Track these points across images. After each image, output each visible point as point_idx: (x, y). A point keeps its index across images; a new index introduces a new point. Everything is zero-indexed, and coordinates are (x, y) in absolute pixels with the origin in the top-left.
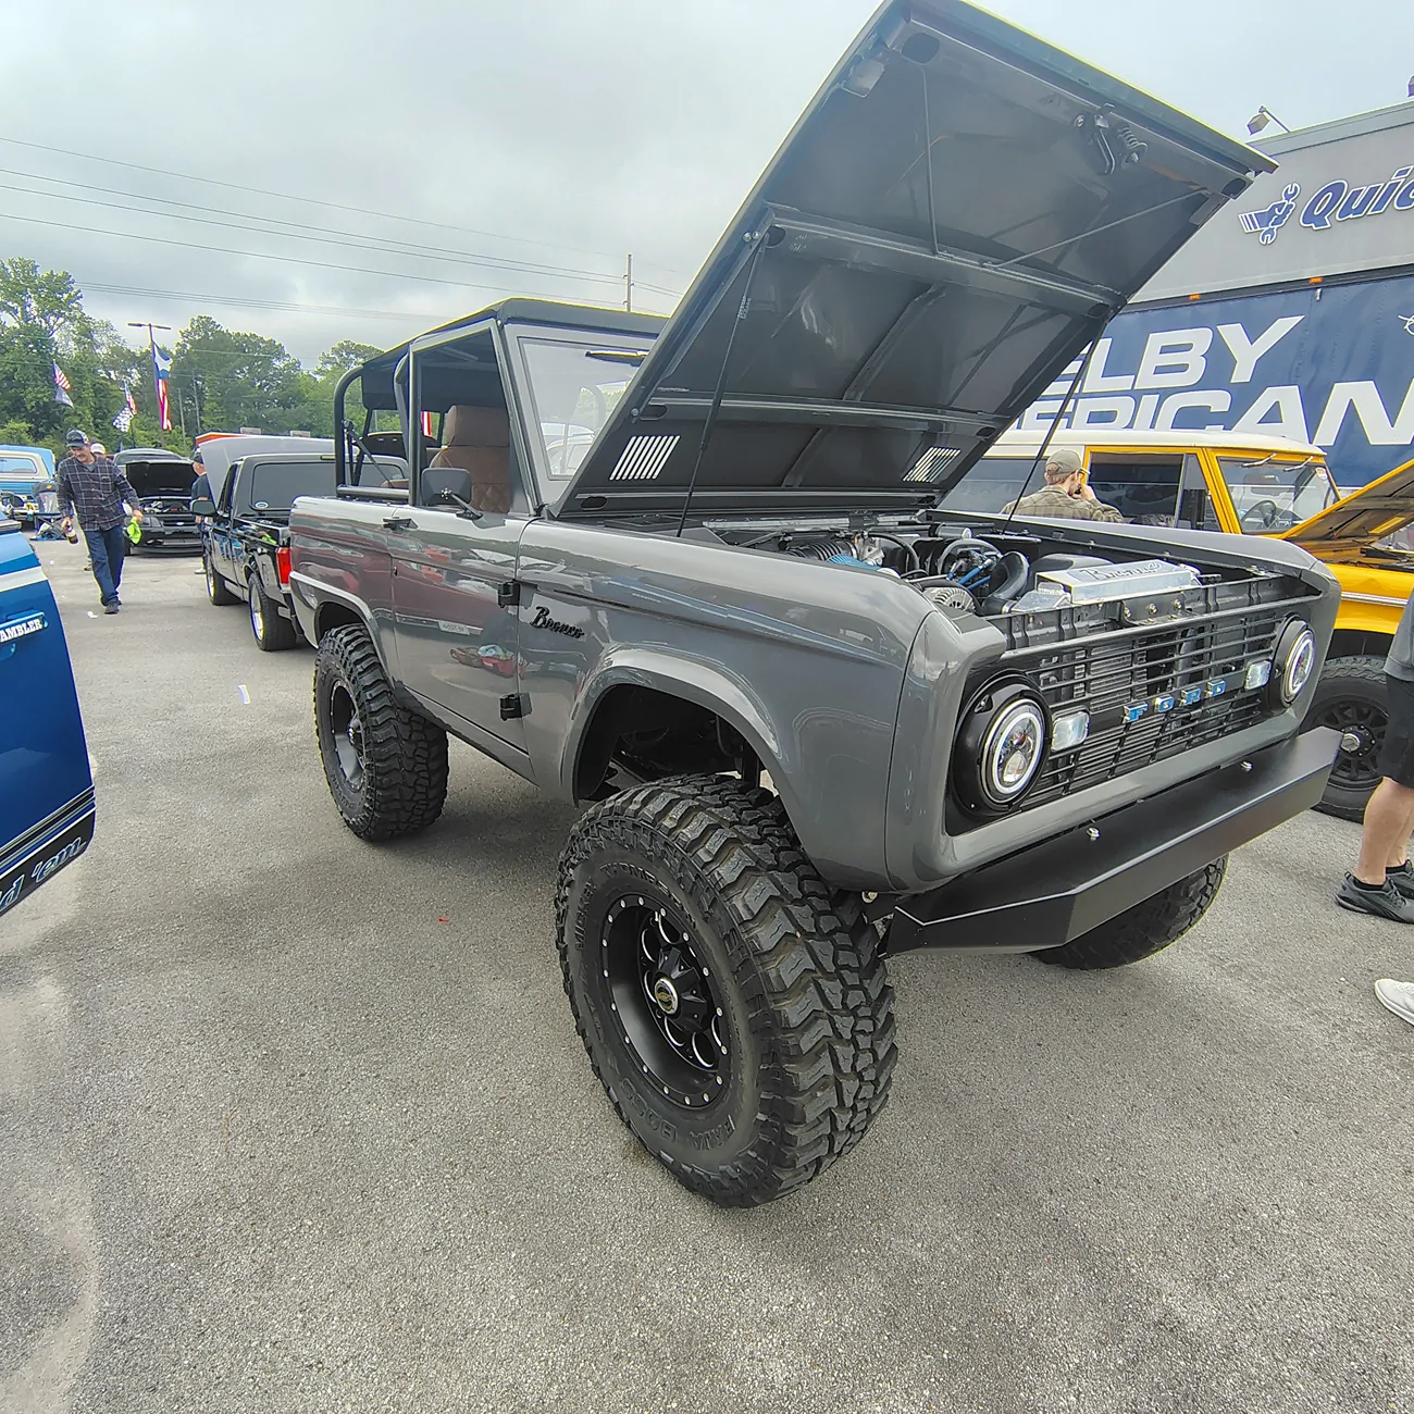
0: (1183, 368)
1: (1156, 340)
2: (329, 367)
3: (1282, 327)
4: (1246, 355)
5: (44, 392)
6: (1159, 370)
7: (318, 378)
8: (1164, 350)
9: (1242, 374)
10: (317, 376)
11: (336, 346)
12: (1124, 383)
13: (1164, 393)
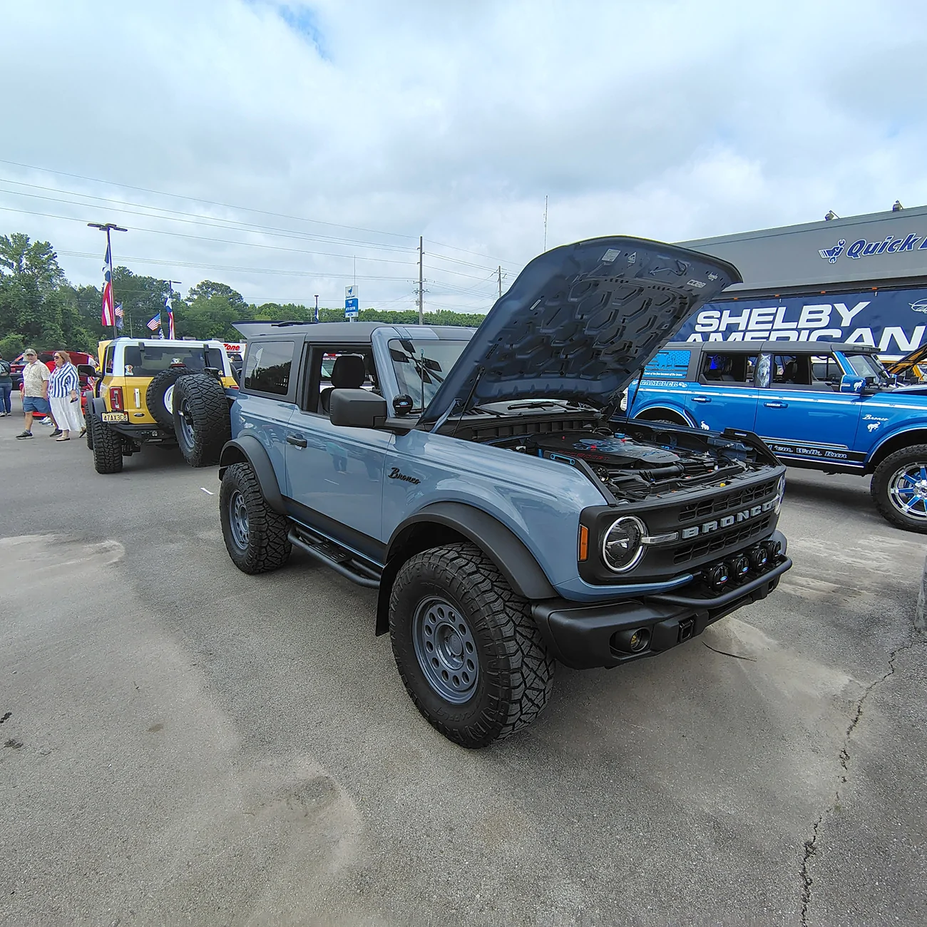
0: (820, 320)
1: (806, 309)
2: (195, 297)
3: (862, 306)
4: (847, 316)
5: (32, 315)
6: (808, 321)
7: (190, 304)
8: (810, 313)
9: (846, 323)
10: (187, 302)
11: (200, 284)
12: (793, 325)
13: (811, 330)
